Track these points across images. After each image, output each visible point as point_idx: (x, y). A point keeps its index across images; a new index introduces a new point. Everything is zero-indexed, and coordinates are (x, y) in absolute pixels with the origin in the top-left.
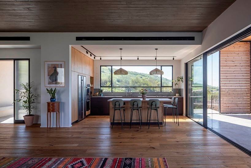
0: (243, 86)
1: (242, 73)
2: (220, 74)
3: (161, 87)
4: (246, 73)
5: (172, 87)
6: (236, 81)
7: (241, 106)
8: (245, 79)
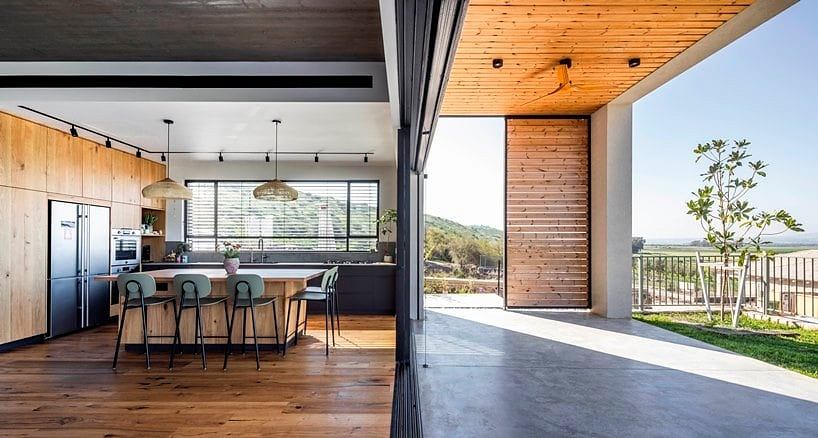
0: (567, 236)
1: (566, 202)
2: (506, 204)
3: (349, 237)
4: (577, 202)
5: (377, 237)
6: (550, 222)
7: (563, 289)
8: (572, 216)
